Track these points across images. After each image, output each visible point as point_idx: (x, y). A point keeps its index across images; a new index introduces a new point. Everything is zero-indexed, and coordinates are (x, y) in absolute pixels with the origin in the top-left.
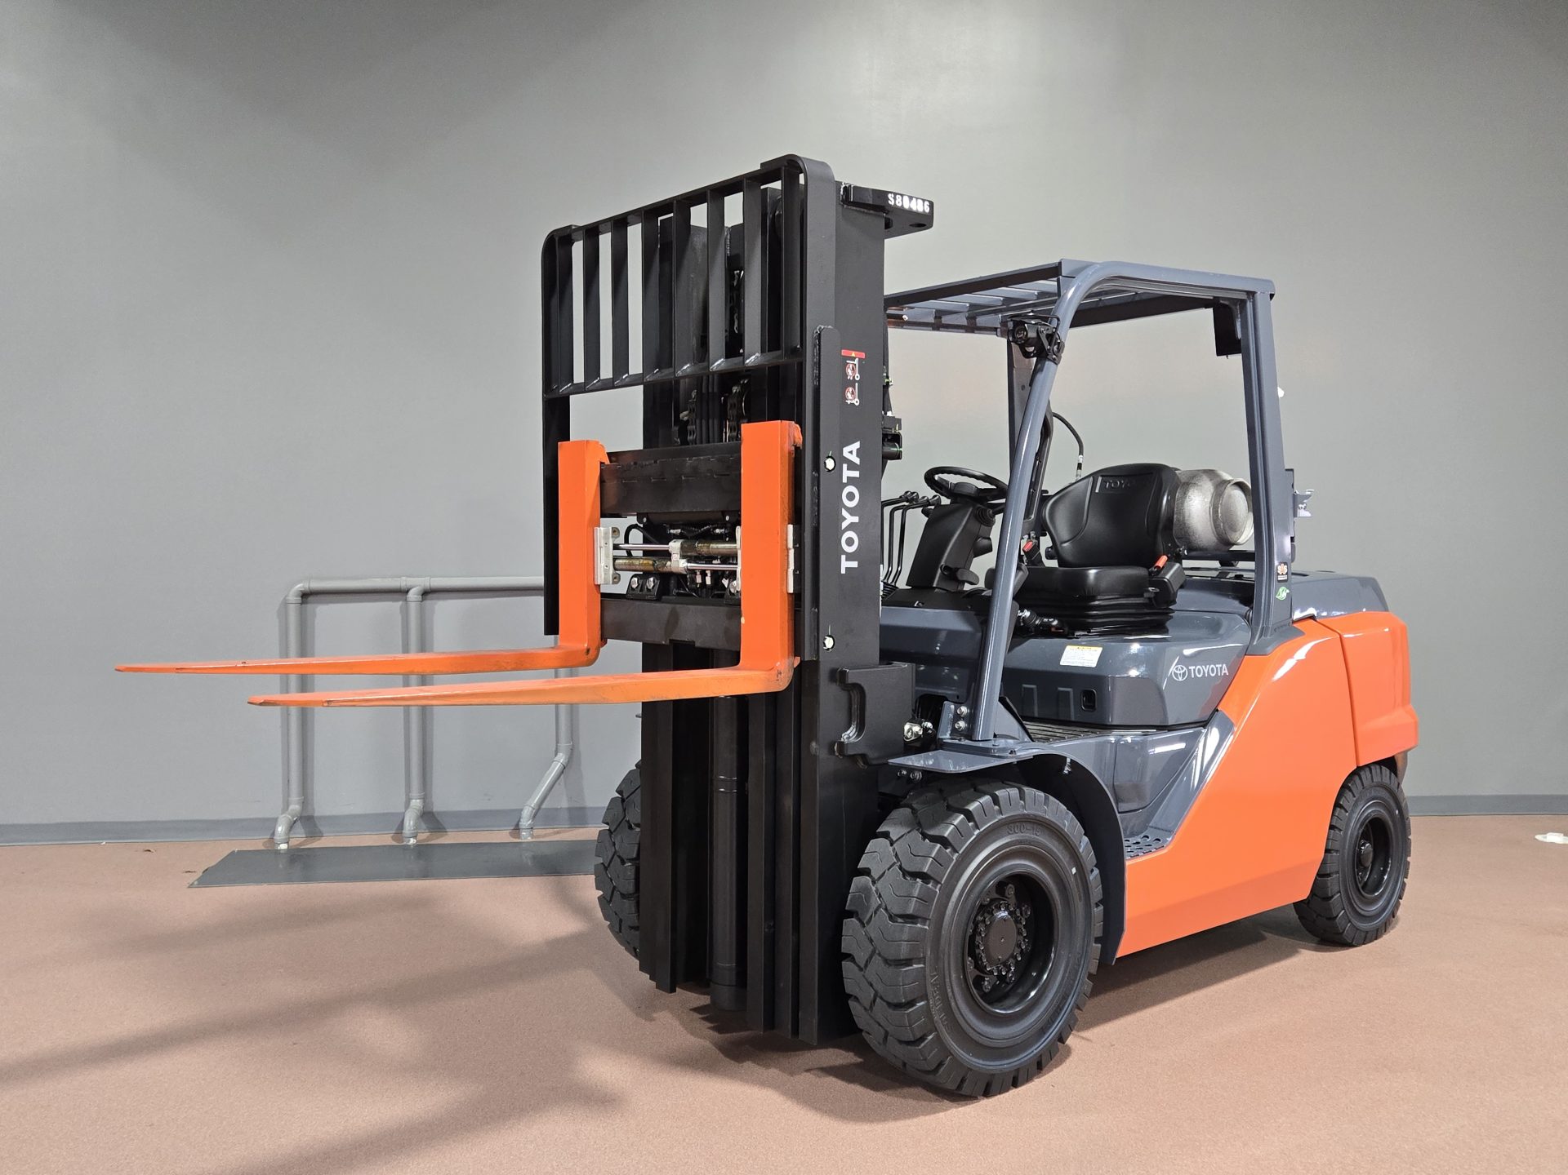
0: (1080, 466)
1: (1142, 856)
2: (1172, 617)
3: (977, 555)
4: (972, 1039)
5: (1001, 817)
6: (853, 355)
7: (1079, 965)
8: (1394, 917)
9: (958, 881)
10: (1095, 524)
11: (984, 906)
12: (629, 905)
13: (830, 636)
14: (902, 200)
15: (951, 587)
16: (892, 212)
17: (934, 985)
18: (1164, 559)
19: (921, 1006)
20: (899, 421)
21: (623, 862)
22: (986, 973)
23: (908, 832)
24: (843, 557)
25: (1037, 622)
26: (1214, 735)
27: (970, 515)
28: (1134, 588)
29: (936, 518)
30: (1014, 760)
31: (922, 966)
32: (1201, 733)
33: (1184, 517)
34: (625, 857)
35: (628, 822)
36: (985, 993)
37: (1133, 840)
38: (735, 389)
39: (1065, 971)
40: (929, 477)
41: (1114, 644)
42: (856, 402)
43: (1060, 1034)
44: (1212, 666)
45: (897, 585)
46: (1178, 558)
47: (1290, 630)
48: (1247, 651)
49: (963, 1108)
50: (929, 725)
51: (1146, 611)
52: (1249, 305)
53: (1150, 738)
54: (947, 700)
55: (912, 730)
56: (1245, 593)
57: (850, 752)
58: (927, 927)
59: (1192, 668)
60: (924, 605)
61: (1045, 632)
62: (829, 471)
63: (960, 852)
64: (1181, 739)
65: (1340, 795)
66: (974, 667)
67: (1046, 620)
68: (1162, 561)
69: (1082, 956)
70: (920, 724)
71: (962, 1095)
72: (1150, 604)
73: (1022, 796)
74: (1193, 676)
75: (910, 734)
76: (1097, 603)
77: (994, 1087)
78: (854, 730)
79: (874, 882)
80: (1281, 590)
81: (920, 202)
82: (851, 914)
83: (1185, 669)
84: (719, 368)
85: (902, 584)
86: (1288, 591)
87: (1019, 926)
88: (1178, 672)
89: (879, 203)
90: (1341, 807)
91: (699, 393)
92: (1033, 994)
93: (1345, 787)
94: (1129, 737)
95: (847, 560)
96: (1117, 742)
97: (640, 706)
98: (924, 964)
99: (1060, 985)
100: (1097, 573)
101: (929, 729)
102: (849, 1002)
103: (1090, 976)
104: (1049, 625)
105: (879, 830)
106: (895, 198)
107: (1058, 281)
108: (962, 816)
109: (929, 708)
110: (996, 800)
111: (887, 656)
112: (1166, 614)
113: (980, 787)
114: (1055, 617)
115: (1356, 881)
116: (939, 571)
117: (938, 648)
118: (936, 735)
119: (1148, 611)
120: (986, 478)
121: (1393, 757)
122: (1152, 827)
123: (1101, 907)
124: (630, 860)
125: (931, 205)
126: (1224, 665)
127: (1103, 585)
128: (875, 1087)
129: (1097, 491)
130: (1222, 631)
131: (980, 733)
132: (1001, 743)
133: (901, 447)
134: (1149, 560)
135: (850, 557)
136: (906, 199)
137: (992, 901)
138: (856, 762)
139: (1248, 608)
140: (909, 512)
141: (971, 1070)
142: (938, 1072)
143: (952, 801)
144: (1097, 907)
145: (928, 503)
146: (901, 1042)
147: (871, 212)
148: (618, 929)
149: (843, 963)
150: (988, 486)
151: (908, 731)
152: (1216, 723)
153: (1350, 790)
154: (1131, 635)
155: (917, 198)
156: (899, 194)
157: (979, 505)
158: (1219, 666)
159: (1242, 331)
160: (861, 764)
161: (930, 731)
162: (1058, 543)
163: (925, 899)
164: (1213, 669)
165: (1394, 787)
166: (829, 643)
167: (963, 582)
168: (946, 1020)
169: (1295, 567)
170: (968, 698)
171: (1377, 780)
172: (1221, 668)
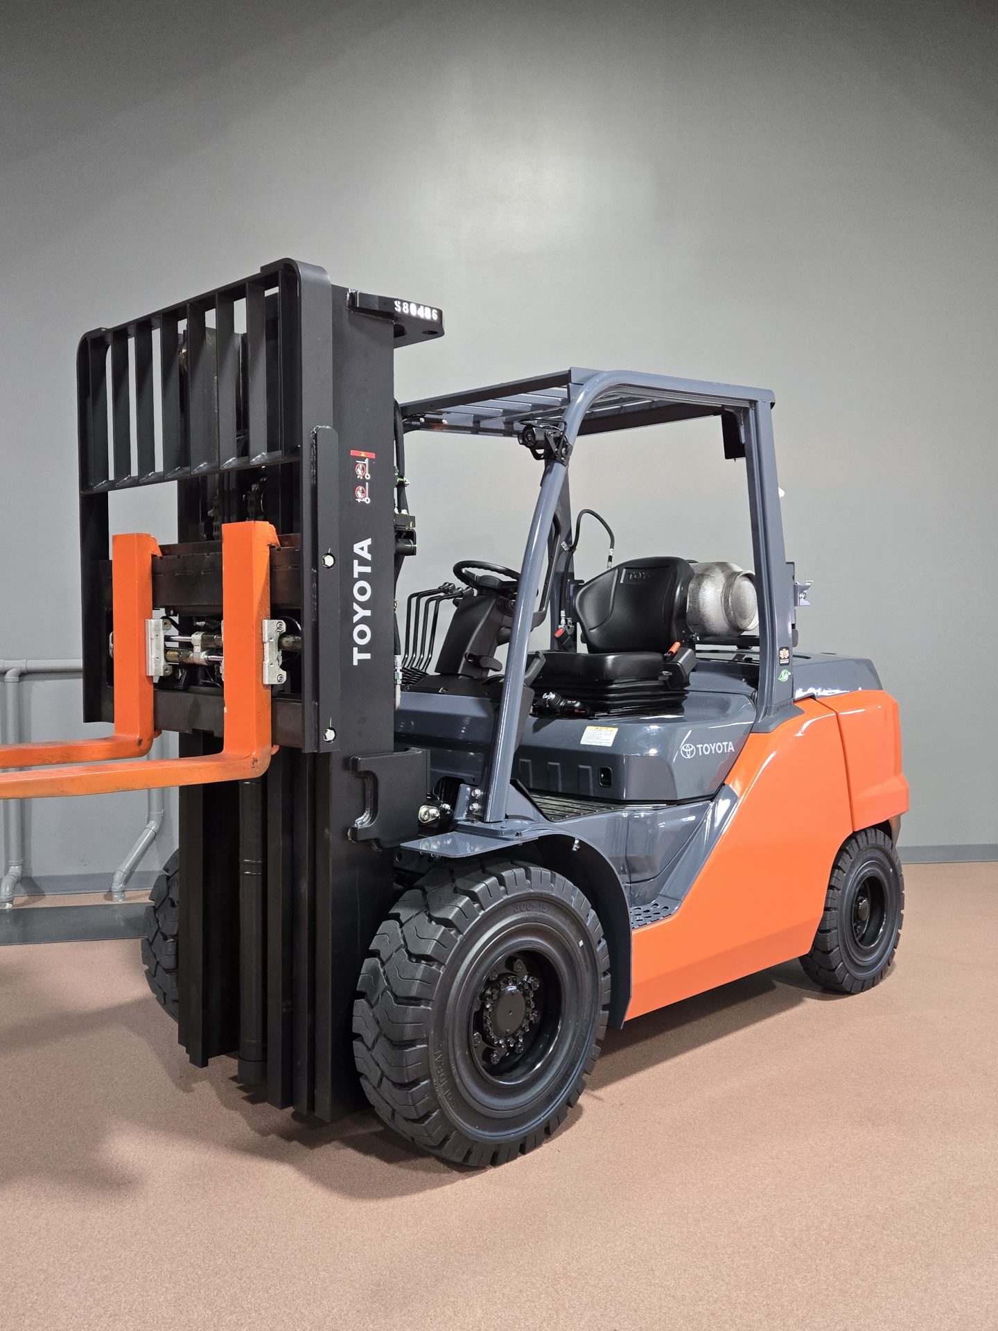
0: (610, 559)
1: (650, 924)
2: (686, 698)
3: (499, 644)
4: (479, 1113)
5: (506, 897)
6: (363, 455)
7: (587, 1033)
8: (889, 965)
9: (462, 962)
10: (619, 612)
11: (493, 982)
12: (169, 979)
13: (331, 729)
14: (409, 307)
15: (476, 674)
16: (401, 318)
17: (438, 1064)
18: (677, 645)
19: (424, 1085)
20: (413, 519)
21: (165, 938)
22: (494, 1046)
23: (417, 914)
24: (355, 650)
25: (561, 704)
26: (723, 805)
27: (493, 608)
28: (650, 672)
29: (465, 607)
30: (519, 842)
31: (425, 1046)
32: (708, 805)
33: (699, 606)
34: (166, 933)
35: (171, 899)
36: (494, 1066)
38: (254, 487)
39: (572, 1040)
40: (458, 570)
41: (630, 724)
42: (367, 500)
43: (568, 1099)
44: (719, 744)
45: (427, 672)
46: (690, 643)
47: (791, 708)
48: (752, 729)
49: (470, 1179)
50: (447, 806)
51: (662, 692)
52: (751, 412)
53: (661, 813)
54: (465, 783)
55: (428, 812)
56: (752, 675)
57: (361, 837)
58: (429, 1008)
59: (699, 746)
60: (448, 691)
61: (570, 713)
62: (329, 567)
63: (464, 934)
64: (692, 812)
65: (839, 857)
66: (488, 750)
67: (569, 702)
68: (676, 647)
69: (589, 1023)
70: (438, 806)
71: (469, 1166)
72: (665, 686)
73: (528, 876)
74: (700, 754)
75: (426, 816)
76: (614, 686)
77: (500, 1157)
78: (368, 816)
79: (383, 964)
80: (783, 672)
81: (428, 310)
82: (362, 995)
83: (693, 747)
84: (230, 467)
85: (431, 671)
86: (790, 673)
87: (527, 998)
88: (686, 750)
89: (385, 309)
90: (839, 868)
91: (222, 491)
92: (538, 1066)
93: (842, 850)
94: (644, 812)
95: (359, 652)
96: (630, 818)
97: (178, 789)
98: (427, 1044)
99: (567, 1054)
100: (614, 659)
101: (447, 810)
102: (361, 1079)
103: (598, 1042)
104: (572, 707)
105: (391, 912)
106: (402, 306)
107: (568, 388)
108: (467, 898)
109: (447, 790)
110: (501, 881)
111: (403, 740)
112: (682, 695)
113: (488, 869)
114: (577, 699)
115: (853, 934)
116: (464, 659)
117: (463, 731)
118: (453, 816)
119: (664, 693)
120: (508, 572)
121: (887, 821)
122: (661, 895)
123: (609, 976)
124: (173, 936)
125: (440, 313)
126: (730, 743)
127: (620, 670)
128: (390, 1159)
129: (622, 582)
130: (730, 711)
131: (491, 814)
132: (510, 824)
133: (415, 543)
134: (663, 647)
135: (362, 649)
136: (413, 306)
137: (501, 976)
138: (370, 846)
139: (753, 689)
140: (442, 603)
141: (476, 1142)
142: (443, 1146)
143: (459, 883)
144: (604, 976)
145: (461, 594)
146: (406, 1119)
147: (380, 318)
148: (164, 999)
149: (354, 1042)
150: (509, 579)
151: (424, 815)
152: (722, 796)
153: (848, 853)
154: (648, 715)
155: (425, 306)
156: (406, 302)
157: (502, 597)
158: (725, 743)
159: (745, 437)
160: (375, 847)
161: (448, 813)
162: (587, 631)
163: (428, 980)
164: (719, 747)
165: (888, 847)
166: (330, 735)
167: (487, 669)
168: (450, 1096)
169: (796, 650)
170: (481, 781)
171: (872, 841)
172: (727, 745)
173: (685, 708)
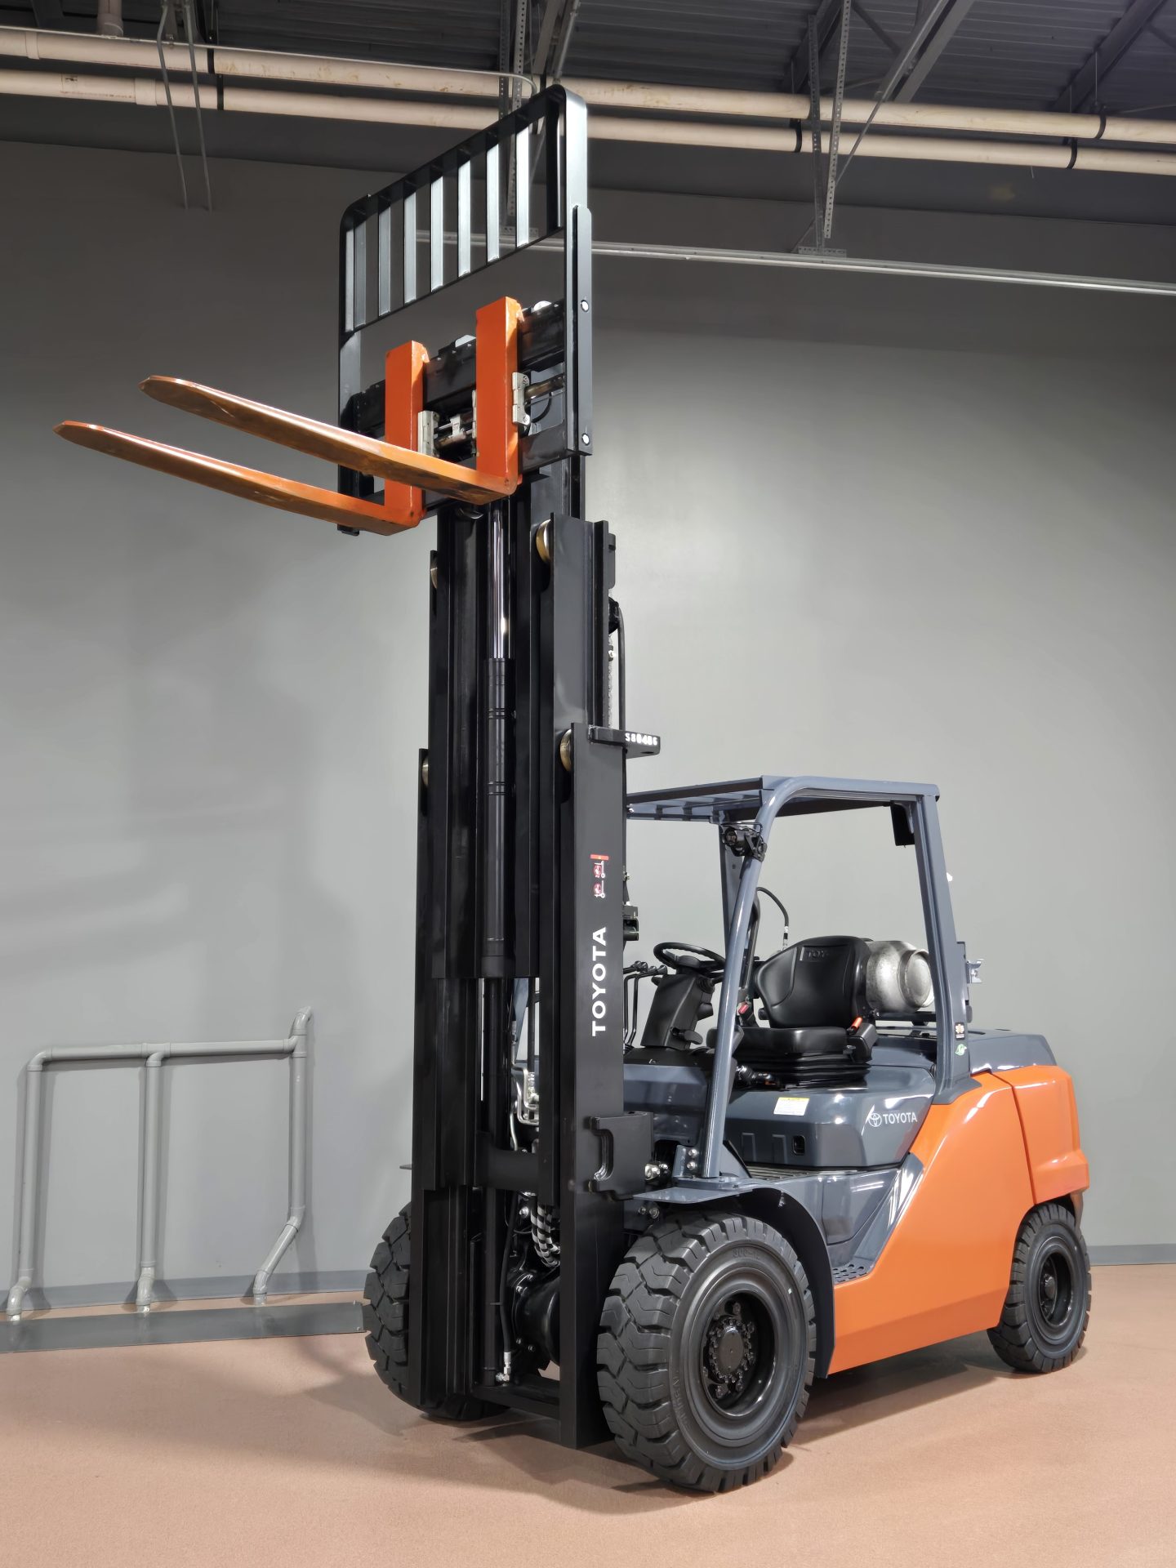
0: (786, 937)
1: (849, 1282)
2: (869, 1072)
3: (700, 1019)
4: (710, 1439)
5: (727, 1242)
6: (600, 857)
7: (797, 1377)
9: (693, 1297)
10: (800, 988)
11: (716, 1321)
14: (635, 739)
15: (680, 1047)
16: (629, 744)
17: (675, 1388)
18: (859, 1021)
19: (666, 1406)
21: (392, 1302)
22: (719, 1382)
23: (652, 1257)
24: (594, 1023)
25: (753, 1077)
26: (907, 1175)
27: (693, 984)
28: (836, 1046)
29: (665, 988)
30: (737, 1193)
31: (666, 1370)
32: (895, 1173)
33: (876, 984)
34: (393, 1296)
35: (396, 1264)
36: (719, 1398)
37: (841, 1269)
39: (786, 1381)
40: (658, 952)
41: (818, 1094)
42: (603, 896)
43: (783, 1439)
44: (903, 1114)
45: (633, 1045)
46: (871, 1019)
47: (969, 1082)
48: (932, 1101)
50: (665, 1166)
51: (846, 1066)
52: (919, 806)
53: (852, 1178)
54: (680, 1144)
55: (651, 1170)
56: (930, 1049)
57: (602, 1188)
58: (669, 1336)
59: (885, 1115)
60: (659, 1062)
61: (760, 1085)
63: (695, 1272)
64: (880, 1178)
65: (1022, 1228)
66: (702, 1116)
67: (760, 1075)
68: (858, 1022)
69: (799, 1368)
70: (658, 1165)
71: (699, 1491)
72: (850, 1059)
73: (745, 1225)
74: (887, 1123)
75: (650, 1173)
76: (803, 1059)
77: (727, 1484)
78: (605, 1170)
79: (624, 1300)
80: (960, 1046)
81: (650, 739)
82: (604, 1329)
83: (881, 1115)
85: (637, 1044)
86: (965, 1048)
87: (745, 1340)
88: (875, 1119)
89: (618, 740)
90: (1023, 1242)
93: (1025, 1224)
94: (836, 1177)
95: (597, 1025)
96: (824, 1182)
98: (668, 1369)
100: (802, 1033)
101: (665, 1170)
102: (604, 1409)
103: (807, 1387)
104: (763, 1080)
105: (626, 1257)
106: (630, 737)
107: (760, 790)
108: (696, 1241)
109: (664, 1151)
110: (723, 1228)
111: (630, 1107)
112: (865, 1068)
113: (709, 1216)
114: (768, 1071)
115: (1042, 1312)
116: (668, 1033)
118: (671, 1174)
119: (848, 1066)
120: (706, 953)
121: (1068, 1195)
122: (856, 1257)
123: (814, 1325)
124: (399, 1299)
125: (658, 742)
126: (913, 1114)
127: (808, 1043)
130: (912, 1083)
131: (708, 1172)
132: (726, 1180)
133: (638, 931)
134: (847, 1022)
135: (600, 1023)
136: (639, 737)
137: (722, 1317)
138: (607, 1198)
139: (932, 1063)
140: (641, 981)
141: (708, 1466)
142: (680, 1467)
143: (686, 1229)
144: (810, 1324)
145: (656, 972)
146: (649, 1440)
147: (612, 746)
148: (385, 1366)
149: (598, 1373)
151: (648, 1171)
152: (909, 1165)
153: (1031, 1227)
154: (835, 1087)
155: (648, 737)
156: (633, 733)
157: (701, 976)
158: (909, 1114)
159: (914, 825)
160: (610, 1199)
161: (666, 1172)
162: (769, 1006)
163: (667, 1312)
164: (905, 1116)
167: (689, 1042)
168: (686, 1419)
169: (971, 1026)
170: (697, 1142)
171: (1054, 1216)
172: (911, 1116)
173: (868, 1082)
